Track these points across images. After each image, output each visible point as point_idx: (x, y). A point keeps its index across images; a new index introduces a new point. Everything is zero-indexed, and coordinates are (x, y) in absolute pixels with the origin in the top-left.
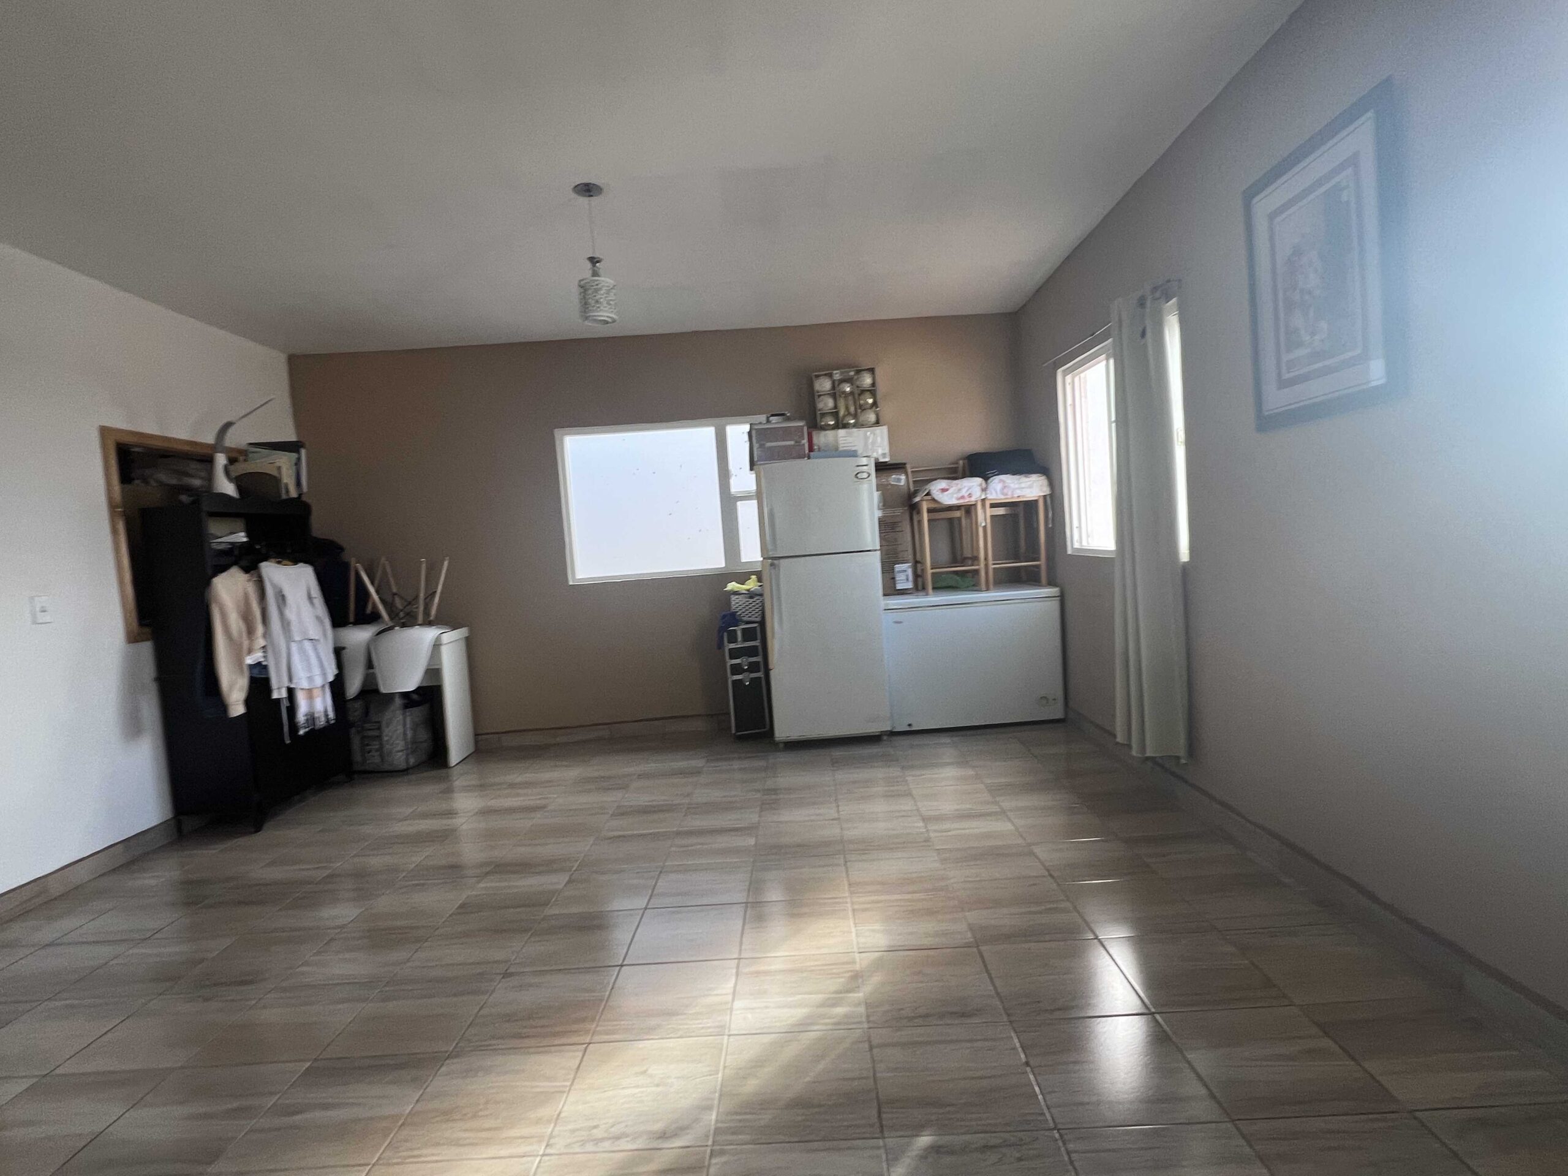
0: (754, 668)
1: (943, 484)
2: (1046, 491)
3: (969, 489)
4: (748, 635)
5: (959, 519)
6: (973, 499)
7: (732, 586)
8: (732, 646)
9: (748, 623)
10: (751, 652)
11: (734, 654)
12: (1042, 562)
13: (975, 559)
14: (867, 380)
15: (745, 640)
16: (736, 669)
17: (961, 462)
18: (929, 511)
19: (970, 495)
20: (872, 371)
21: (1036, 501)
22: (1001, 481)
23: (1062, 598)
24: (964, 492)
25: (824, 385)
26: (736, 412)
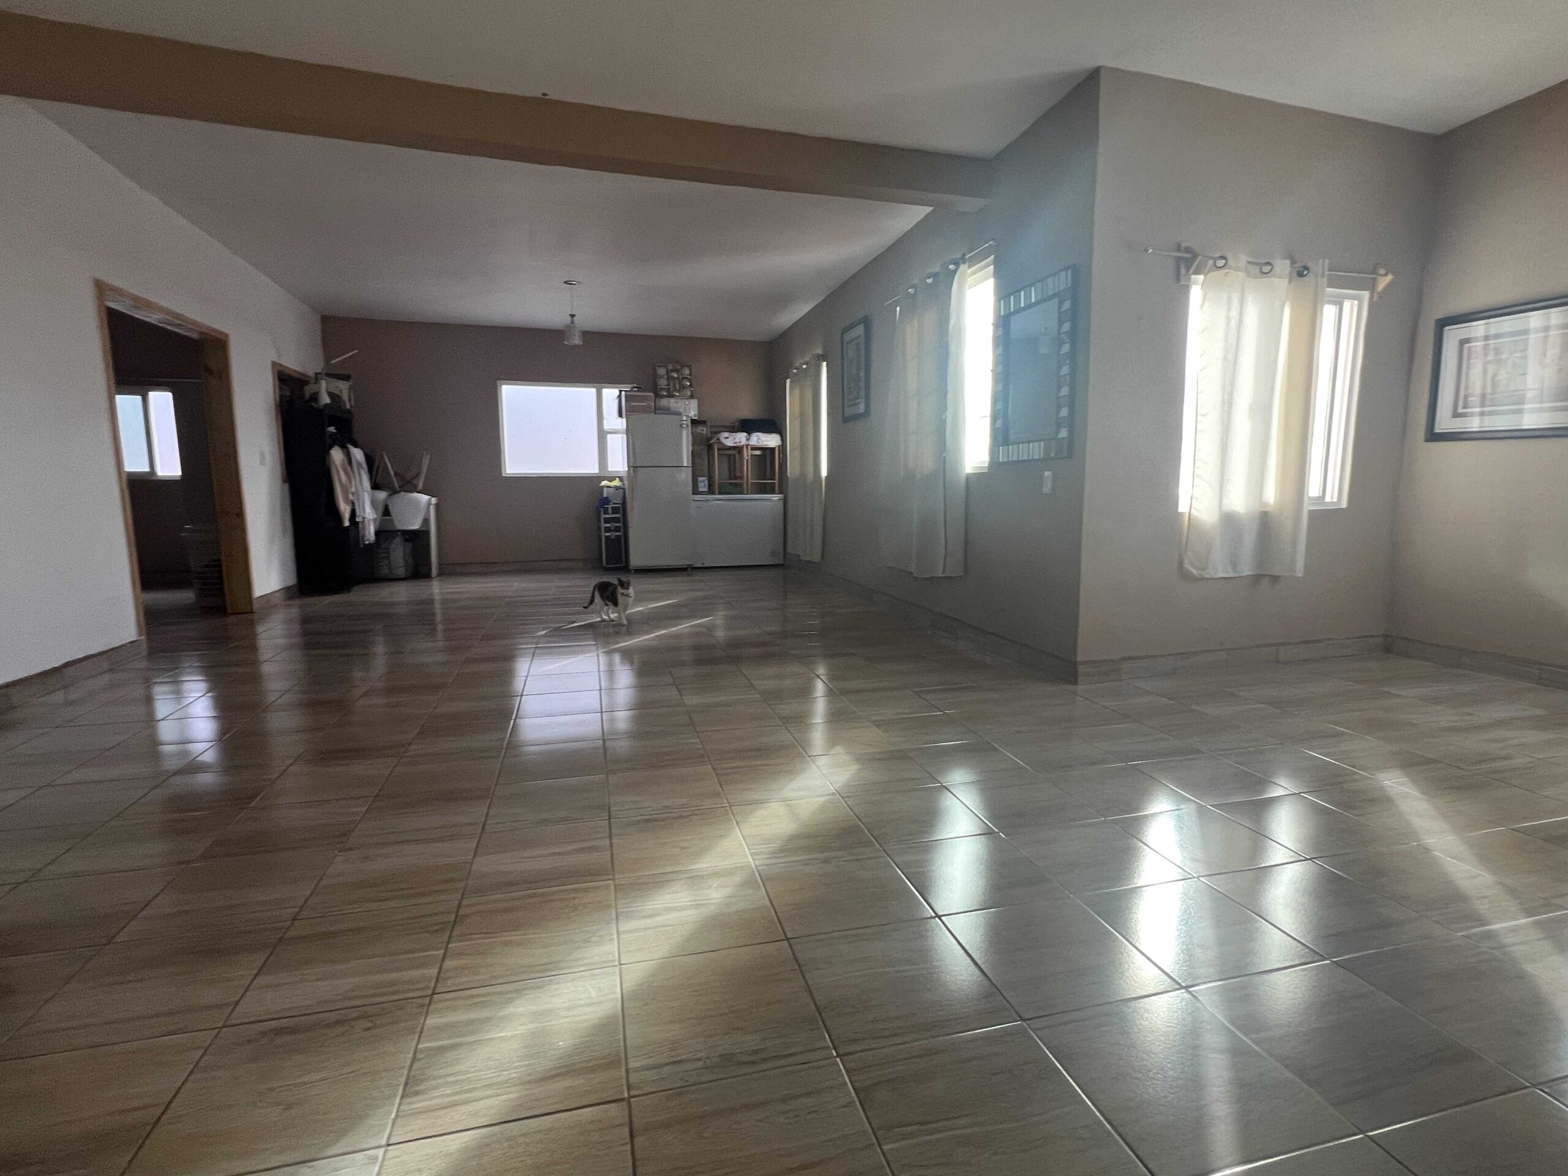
0: (617, 529)
1: (726, 434)
2: (780, 443)
3: (741, 438)
4: (615, 510)
5: (734, 455)
6: (742, 444)
7: (604, 483)
8: (606, 516)
9: (614, 504)
10: (616, 520)
11: (607, 521)
12: (776, 481)
13: (741, 478)
14: (687, 372)
15: (613, 513)
16: (607, 530)
17: (737, 424)
18: (718, 450)
19: (740, 442)
20: (689, 367)
21: (774, 448)
22: (757, 436)
23: (785, 501)
24: (737, 440)
25: (662, 371)
26: (612, 381)
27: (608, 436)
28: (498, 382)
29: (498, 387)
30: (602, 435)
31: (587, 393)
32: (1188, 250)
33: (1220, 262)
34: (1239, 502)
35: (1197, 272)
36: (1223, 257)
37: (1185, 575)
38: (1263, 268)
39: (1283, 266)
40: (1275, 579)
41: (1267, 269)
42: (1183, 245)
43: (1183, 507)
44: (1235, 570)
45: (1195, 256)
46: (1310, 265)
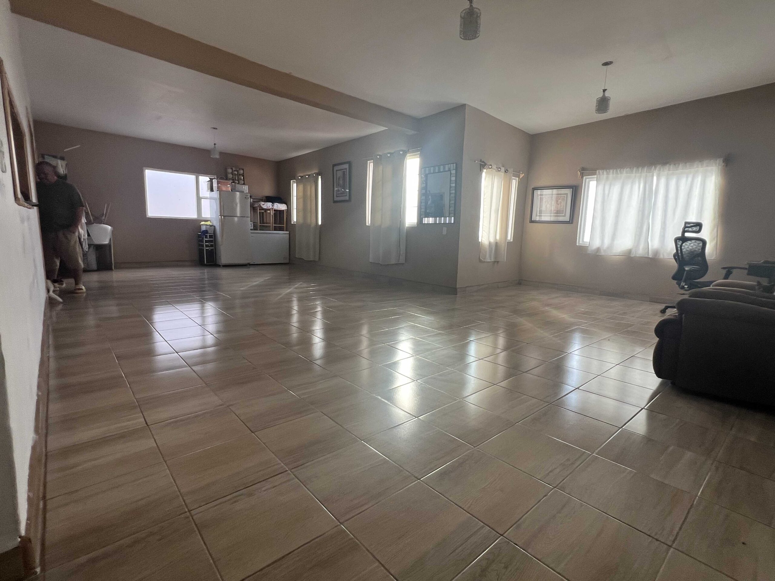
0: (212, 246)
1: (263, 203)
2: (286, 208)
3: (269, 205)
4: (211, 237)
5: (263, 213)
6: (270, 208)
7: (202, 223)
8: (206, 239)
9: (210, 233)
10: (211, 241)
11: (206, 242)
12: (285, 225)
13: (270, 223)
14: (241, 172)
15: (210, 238)
16: (207, 246)
17: (264, 198)
18: (259, 210)
19: (269, 207)
20: (243, 169)
21: (284, 211)
22: (277, 204)
23: (289, 234)
24: (268, 206)
25: (230, 171)
26: (205, 173)
27: (202, 200)
28: (144, 168)
29: (144, 171)
30: (199, 199)
31: (190, 178)
32: (483, 162)
33: (490, 167)
34: (492, 240)
35: (485, 169)
36: (491, 165)
37: (480, 261)
38: (498, 169)
39: (503, 169)
40: (498, 262)
41: (499, 169)
42: (482, 160)
43: (480, 240)
44: (490, 260)
45: (486, 164)
46: (508, 169)
